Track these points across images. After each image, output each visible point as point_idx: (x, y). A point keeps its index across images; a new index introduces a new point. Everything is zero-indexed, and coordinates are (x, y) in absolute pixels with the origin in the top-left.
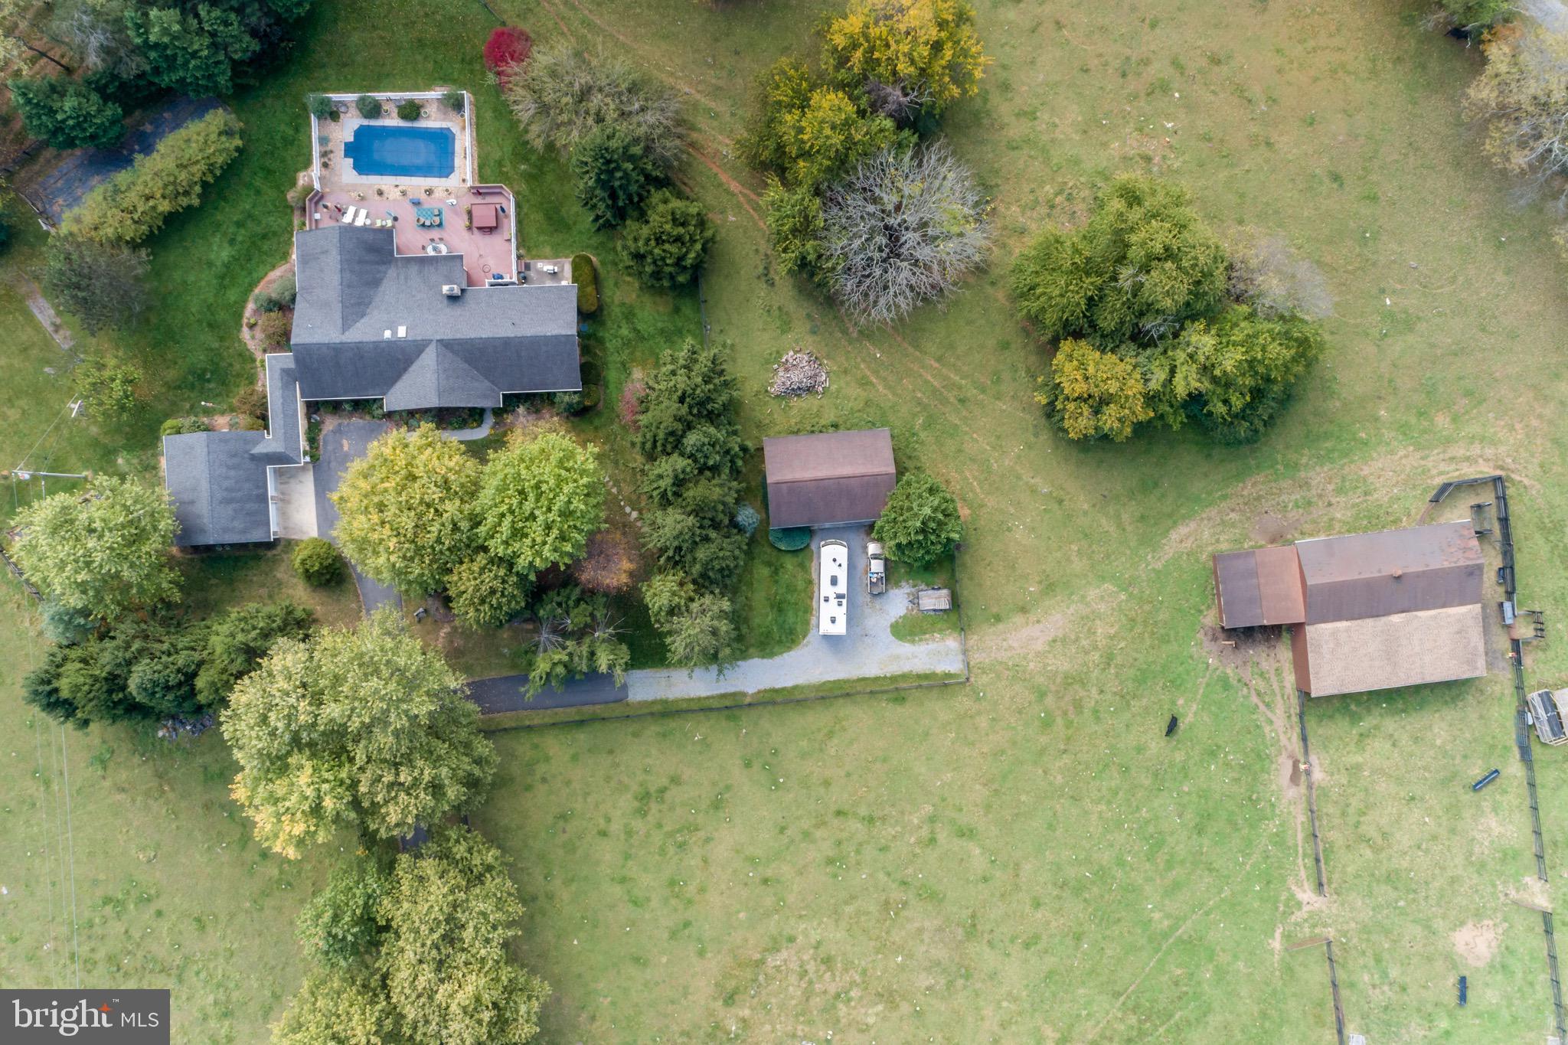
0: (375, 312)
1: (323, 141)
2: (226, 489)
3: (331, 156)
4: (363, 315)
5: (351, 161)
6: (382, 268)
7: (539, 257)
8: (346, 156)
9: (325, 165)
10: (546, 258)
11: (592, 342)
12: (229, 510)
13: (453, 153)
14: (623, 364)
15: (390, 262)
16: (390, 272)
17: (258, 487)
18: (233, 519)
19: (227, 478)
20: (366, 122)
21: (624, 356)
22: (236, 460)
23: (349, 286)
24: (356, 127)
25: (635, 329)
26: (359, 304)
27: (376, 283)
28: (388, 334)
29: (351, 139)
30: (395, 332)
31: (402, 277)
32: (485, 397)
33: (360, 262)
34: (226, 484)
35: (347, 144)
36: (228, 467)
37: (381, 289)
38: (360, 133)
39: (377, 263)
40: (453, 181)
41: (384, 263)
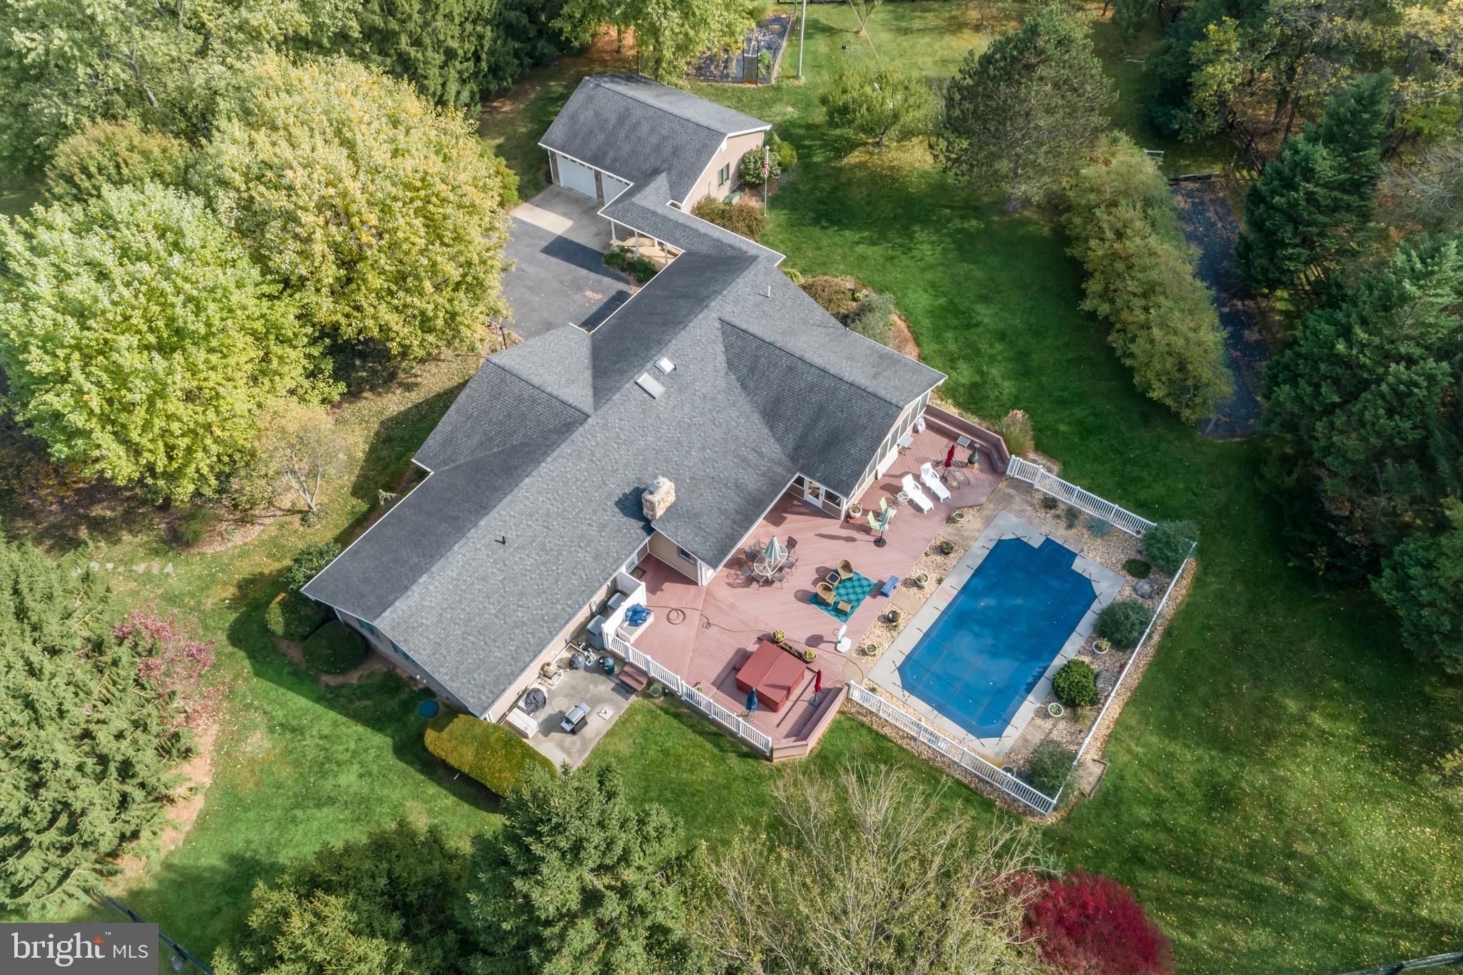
0: (721, 383)
1: (1098, 529)
2: (638, 123)
3: (1063, 524)
4: (730, 364)
5: (1036, 542)
6: (790, 442)
7: (622, 723)
8: (1048, 542)
9: (1049, 504)
10: (611, 733)
11: (392, 705)
12: (611, 116)
13: (941, 709)
14: (298, 731)
15: (793, 458)
16: (777, 447)
17: (615, 160)
18: (597, 114)
19: (652, 131)
20: (1096, 607)
21: (310, 743)
22: (668, 150)
23: (790, 369)
24: (1098, 588)
25: (331, 801)
26: (752, 370)
27: (772, 414)
28: (666, 364)
29: (1078, 565)
30: (658, 373)
31: (752, 457)
32: (448, 441)
33: (821, 410)
34: (645, 128)
35: (1073, 556)
36: (665, 138)
37: (756, 417)
38: (1083, 590)
39: (803, 437)
40: (885, 670)
41: (797, 448)
